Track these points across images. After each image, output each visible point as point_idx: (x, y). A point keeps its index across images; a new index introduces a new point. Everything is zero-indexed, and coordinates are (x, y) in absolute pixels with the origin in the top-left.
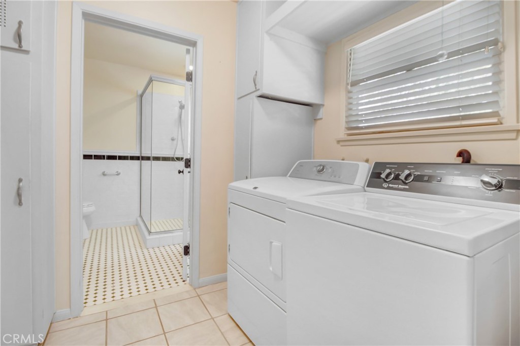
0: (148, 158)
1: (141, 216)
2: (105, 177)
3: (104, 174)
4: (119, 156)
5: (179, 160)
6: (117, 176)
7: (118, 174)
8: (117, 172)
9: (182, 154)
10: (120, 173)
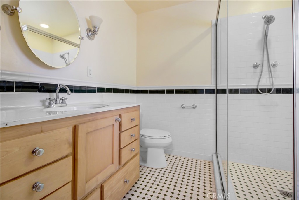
0: (224, 91)
1: (216, 153)
2: (184, 110)
3: (183, 107)
4: (195, 90)
5: (265, 92)
6: (194, 109)
7: (194, 107)
8: (194, 105)
9: (268, 83)
10: (196, 107)
